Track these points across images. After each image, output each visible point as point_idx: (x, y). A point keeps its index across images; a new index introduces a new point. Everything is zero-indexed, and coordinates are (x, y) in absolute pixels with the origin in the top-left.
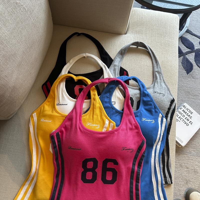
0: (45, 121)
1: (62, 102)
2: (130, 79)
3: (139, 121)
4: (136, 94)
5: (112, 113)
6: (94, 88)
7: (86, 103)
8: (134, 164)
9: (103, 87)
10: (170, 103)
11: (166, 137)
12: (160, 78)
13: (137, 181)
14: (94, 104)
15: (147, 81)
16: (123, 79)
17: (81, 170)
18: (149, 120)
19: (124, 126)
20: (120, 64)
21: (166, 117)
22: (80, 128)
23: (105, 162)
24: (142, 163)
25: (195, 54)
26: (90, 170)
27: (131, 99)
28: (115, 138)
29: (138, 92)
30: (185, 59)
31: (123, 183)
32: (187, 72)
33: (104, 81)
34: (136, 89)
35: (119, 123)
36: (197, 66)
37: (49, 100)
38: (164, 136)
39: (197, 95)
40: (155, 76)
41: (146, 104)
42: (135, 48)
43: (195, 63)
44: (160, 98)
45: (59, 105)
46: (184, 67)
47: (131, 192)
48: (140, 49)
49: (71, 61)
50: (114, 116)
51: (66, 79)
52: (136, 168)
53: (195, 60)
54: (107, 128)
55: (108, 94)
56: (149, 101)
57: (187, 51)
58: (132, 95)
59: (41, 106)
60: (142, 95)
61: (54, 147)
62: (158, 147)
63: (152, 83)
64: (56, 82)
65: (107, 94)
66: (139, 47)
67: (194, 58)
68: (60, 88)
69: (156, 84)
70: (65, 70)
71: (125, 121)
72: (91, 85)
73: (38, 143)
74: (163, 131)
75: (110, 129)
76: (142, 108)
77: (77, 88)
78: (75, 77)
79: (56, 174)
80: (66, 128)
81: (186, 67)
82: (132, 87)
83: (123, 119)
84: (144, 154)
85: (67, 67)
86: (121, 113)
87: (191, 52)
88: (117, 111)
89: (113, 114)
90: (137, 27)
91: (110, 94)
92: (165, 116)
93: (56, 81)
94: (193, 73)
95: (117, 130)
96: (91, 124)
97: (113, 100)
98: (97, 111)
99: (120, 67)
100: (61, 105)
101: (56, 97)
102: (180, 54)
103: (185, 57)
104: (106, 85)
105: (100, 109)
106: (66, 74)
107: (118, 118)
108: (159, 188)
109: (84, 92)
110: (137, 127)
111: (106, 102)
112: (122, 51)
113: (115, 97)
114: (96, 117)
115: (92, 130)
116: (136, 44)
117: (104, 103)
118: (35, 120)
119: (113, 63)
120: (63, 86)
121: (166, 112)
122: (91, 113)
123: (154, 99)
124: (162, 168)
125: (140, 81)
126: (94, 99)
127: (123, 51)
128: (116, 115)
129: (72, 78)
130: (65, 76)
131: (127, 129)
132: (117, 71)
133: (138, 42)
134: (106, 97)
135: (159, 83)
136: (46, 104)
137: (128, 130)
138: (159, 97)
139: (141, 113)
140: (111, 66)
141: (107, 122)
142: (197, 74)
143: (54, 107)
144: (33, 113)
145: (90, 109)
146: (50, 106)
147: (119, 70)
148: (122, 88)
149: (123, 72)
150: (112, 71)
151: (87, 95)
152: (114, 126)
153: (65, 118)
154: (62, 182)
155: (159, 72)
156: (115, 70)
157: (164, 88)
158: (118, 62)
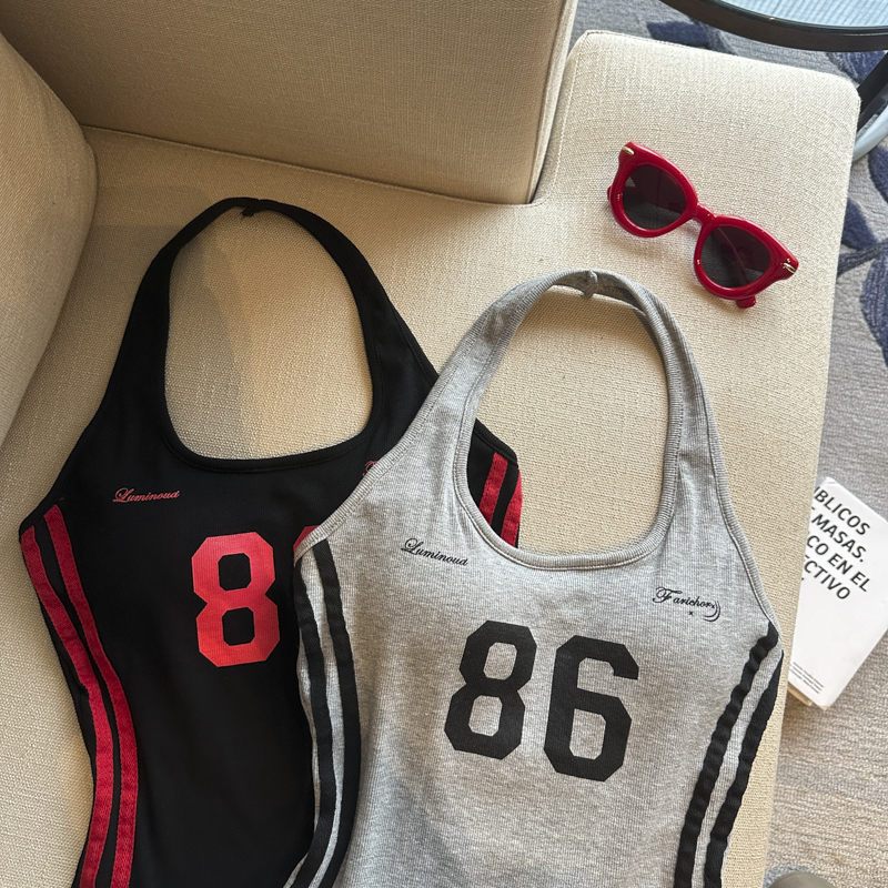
4: (550, 605)
10: (746, 659)
12: (704, 495)
20: (476, 402)
27: (522, 637)
40: (671, 483)
42: (574, 297)
44: (687, 634)
48: (604, 304)
69: (674, 534)
82: (530, 555)
99: (470, 425)
112: (493, 321)
116: (580, 280)
119: (432, 397)
121: (719, 710)
127: (499, 319)
132: (450, 456)
135: (695, 528)
138: (685, 626)
147: (467, 447)
149: (486, 458)
155: (702, 464)
157: (720, 564)
158: (467, 386)
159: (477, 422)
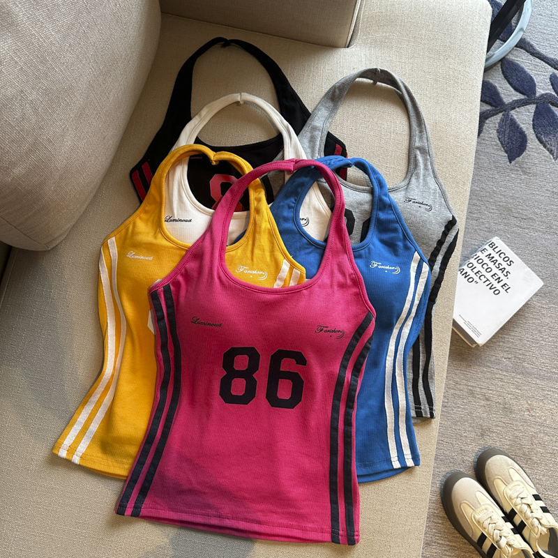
0: (136, 257)
1: (178, 214)
2: (349, 165)
3: (364, 269)
4: (360, 204)
5: (298, 245)
6: (259, 184)
7: (236, 220)
8: (344, 367)
9: (281, 182)
10: (443, 229)
11: (425, 310)
12: (426, 165)
13: (350, 404)
14: (255, 223)
15: (391, 173)
16: (332, 163)
17: (220, 373)
18: (388, 268)
19: (325, 279)
21: (431, 263)
22: (219, 278)
23: (277, 357)
24: (362, 365)
25: (537, 107)
26: (240, 374)
27: (349, 214)
28: (302, 304)
29: (366, 197)
30: (508, 122)
31: (316, 407)
32: (508, 156)
33: (284, 166)
34: (363, 191)
35: (314, 271)
36: (537, 141)
37: (147, 208)
38: (422, 307)
39: (530, 218)
40: (412, 160)
41: (384, 227)
42: (369, 84)
43: (534, 133)
44: (418, 214)
45: (171, 221)
46: (502, 143)
47: (334, 428)
48: (382, 86)
49: (204, 112)
50: (303, 252)
51: (191, 157)
52: (348, 375)
53: (534, 125)
54: (285, 281)
55: (293, 200)
56: (391, 221)
57: (515, 99)
58: (352, 206)
59: (127, 221)
60: (376, 207)
61: (158, 319)
62: (404, 331)
63: (405, 178)
64: (166, 165)
65: (289, 200)
66: (380, 82)
67: (532, 119)
68: (173, 180)
69: (413, 180)
70: (188, 135)
71: (329, 266)
72: (252, 176)
73: (120, 309)
74: (419, 295)
75: (292, 284)
76: (373, 238)
77: (215, 182)
78: (211, 154)
79: (162, 380)
80: (187, 276)
81: (508, 143)
82: (352, 185)
83: (324, 261)
84: (370, 344)
85: (193, 126)
86: (321, 248)
87: (527, 102)
88: (311, 242)
89: (300, 247)
90: (379, 29)
91: (296, 201)
92: (429, 260)
93: (164, 162)
94: (526, 161)
95: (307, 287)
96: (248, 270)
97: (303, 213)
98: (262, 240)
99: (326, 133)
100: (176, 221)
101: (164, 200)
102: (496, 107)
103: (508, 115)
104: (287, 177)
105: (271, 234)
106: (190, 146)
107: (313, 258)
108: (400, 426)
109: (232, 192)
110: (356, 283)
111: (286, 219)
112: (334, 91)
113: (309, 208)
114: (260, 253)
115: (249, 282)
116: (372, 73)
117: (281, 221)
118: (113, 254)
119: (309, 122)
120: (181, 174)
121: (432, 249)
122: (247, 244)
123: (404, 216)
124: (411, 381)
125: (374, 172)
126: (258, 211)
127: (337, 90)
128: (308, 251)
129: (205, 157)
130: (186, 150)
131: (332, 286)
132: (318, 143)
133: (376, 69)
134: (287, 206)
135: (422, 178)
136: (140, 218)
137: (336, 288)
138: (418, 211)
139: (369, 249)
140: (304, 128)
141: (285, 266)
142: (536, 162)
143: (158, 226)
144: (108, 237)
145: (247, 234)
146: (150, 224)
147: (324, 141)
148: (326, 185)
149: (333, 145)
150: (306, 141)
151: (240, 201)
152: (301, 276)
153: (184, 253)
154: (175, 400)
155: (424, 151)
156: (312, 140)
157: (432, 191)
158: (323, 119)
159: (329, 132)
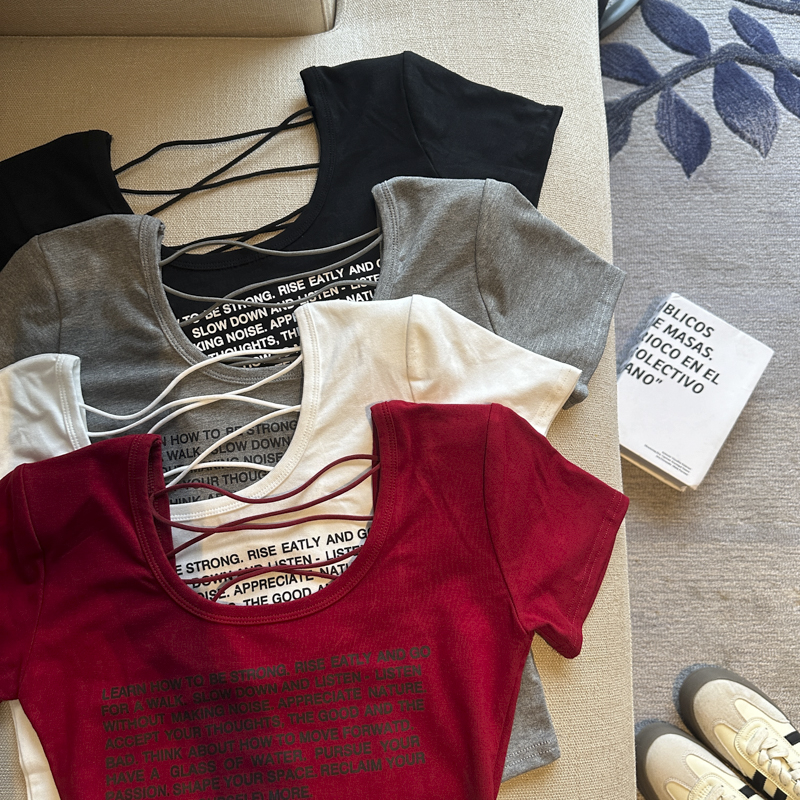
25: (716, 72)
30: (672, 107)
32: (684, 166)
36: (727, 130)
39: (739, 267)
43: (719, 117)
46: (668, 146)
53: (717, 104)
57: (676, 64)
67: (711, 94)
81: (679, 143)
87: (698, 67)
94: (715, 168)
102: (646, 85)
103: (670, 96)
142: (733, 166)
